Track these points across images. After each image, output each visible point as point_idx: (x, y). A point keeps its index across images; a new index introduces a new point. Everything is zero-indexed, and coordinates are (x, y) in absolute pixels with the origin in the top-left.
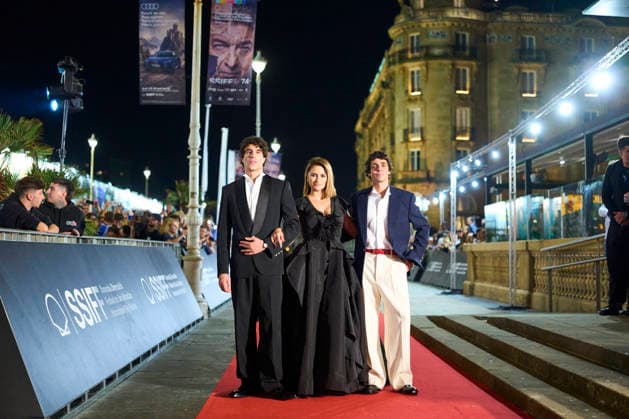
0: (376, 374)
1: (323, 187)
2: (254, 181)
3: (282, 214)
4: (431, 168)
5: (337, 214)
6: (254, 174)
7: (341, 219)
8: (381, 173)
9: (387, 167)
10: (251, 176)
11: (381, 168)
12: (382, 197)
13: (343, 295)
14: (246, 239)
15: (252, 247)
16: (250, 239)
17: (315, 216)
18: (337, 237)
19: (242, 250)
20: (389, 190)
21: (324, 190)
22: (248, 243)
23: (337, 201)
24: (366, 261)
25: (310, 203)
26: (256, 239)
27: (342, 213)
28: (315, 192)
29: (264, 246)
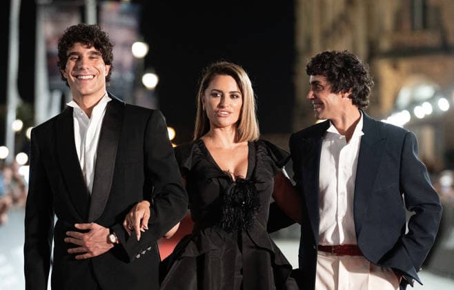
12: (348, 140)
14: (77, 225)
15: (88, 244)
16: (84, 226)
17: (215, 181)
18: (260, 222)
19: (70, 251)
20: (360, 125)
21: (237, 124)
22: (81, 234)
23: (262, 148)
24: (319, 268)
25: (205, 153)
26: (96, 226)
27: (271, 174)
28: (218, 130)
29: (109, 241)
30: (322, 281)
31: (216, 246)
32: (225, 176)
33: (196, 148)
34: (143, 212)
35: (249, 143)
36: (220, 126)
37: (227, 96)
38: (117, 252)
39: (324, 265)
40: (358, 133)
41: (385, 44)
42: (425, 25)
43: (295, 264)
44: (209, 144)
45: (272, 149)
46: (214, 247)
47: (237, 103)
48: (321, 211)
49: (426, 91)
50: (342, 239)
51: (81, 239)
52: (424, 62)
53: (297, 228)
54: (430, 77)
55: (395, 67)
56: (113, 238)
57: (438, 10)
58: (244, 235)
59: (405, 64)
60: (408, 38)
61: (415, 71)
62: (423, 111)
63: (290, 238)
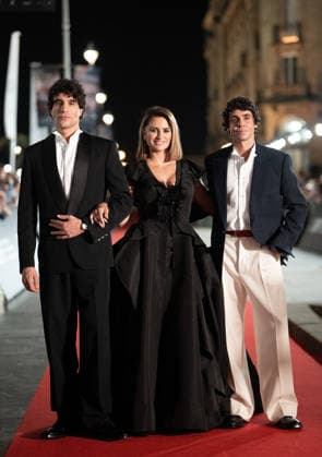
0: (241, 400)
1: (166, 145)
2: (68, 139)
3: (108, 185)
4: (313, 80)
5: (185, 185)
6: (68, 132)
7: (191, 191)
8: (243, 128)
9: (251, 120)
10: (63, 134)
11: (243, 122)
12: (246, 159)
13: (194, 296)
14: (59, 216)
15: (67, 229)
16: (64, 217)
17: (154, 188)
18: (185, 216)
19: (52, 233)
20: (254, 149)
21: (168, 150)
22: (61, 223)
23: (186, 165)
24: (226, 247)
25: (147, 169)
26: (72, 217)
27: (191, 182)
28: (155, 154)
29: (81, 228)
30: (229, 255)
31: (153, 232)
33: (141, 166)
34: (104, 209)
35: (177, 162)
36: (156, 151)
37: (162, 131)
38: (86, 236)
39: (230, 243)
40: (253, 155)
41: (268, 94)
43: (208, 243)
44: (150, 163)
45: (192, 165)
46: (152, 232)
47: (169, 135)
48: (228, 207)
49: (296, 125)
50: (242, 227)
51: (61, 225)
52: (295, 106)
53: (210, 219)
54: (300, 116)
55: (275, 109)
56: (84, 226)
57: (305, 71)
58: (173, 224)
59: (282, 108)
60: (284, 91)
61: (289, 112)
62: (293, 140)
63: (205, 226)
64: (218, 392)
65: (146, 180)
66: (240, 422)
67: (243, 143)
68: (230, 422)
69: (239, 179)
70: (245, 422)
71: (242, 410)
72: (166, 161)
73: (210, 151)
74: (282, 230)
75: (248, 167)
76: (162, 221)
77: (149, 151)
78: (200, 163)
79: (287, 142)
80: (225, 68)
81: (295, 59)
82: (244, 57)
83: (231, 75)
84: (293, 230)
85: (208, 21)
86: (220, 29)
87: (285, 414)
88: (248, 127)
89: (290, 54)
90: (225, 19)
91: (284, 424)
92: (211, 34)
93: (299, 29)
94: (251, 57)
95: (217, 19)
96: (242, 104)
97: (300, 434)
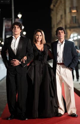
10: (15, 37)
14: (13, 60)
15: (15, 63)
16: (15, 60)
19: (12, 64)
20: (64, 41)
21: (41, 41)
22: (14, 61)
23: (46, 45)
27: (48, 50)
28: (38, 42)
29: (19, 63)
30: (57, 70)
32: (39, 51)
34: (25, 58)
35: (44, 44)
36: (38, 41)
39: (58, 66)
40: (64, 42)
41: (68, 26)
42: (76, 22)
44: (36, 45)
47: (41, 37)
48: (57, 57)
49: (76, 35)
50: (61, 62)
51: (14, 62)
52: (75, 29)
53: (52, 60)
54: (77, 32)
55: (70, 30)
56: (20, 63)
57: (78, 20)
58: (43, 62)
59: (72, 30)
60: (73, 25)
61: (74, 31)
62: (75, 38)
64: (55, 107)
65: (35, 49)
66: (61, 115)
67: (61, 40)
68: (58, 115)
69: (60, 49)
70: (62, 115)
71: (61, 112)
72: (40, 44)
73: (52, 42)
74: (72, 63)
75: (63, 46)
76: (39, 61)
77: (36, 41)
78: (50, 45)
79: (73, 39)
80: (56, 19)
81: (75, 17)
82: (61, 16)
83: (58, 21)
84: (75, 63)
85: (52, 6)
86: (55, 9)
87: (73, 113)
88: (63, 35)
89: (74, 15)
90: (56, 6)
91: (73, 115)
92: (52, 10)
93: (77, 8)
94: (63, 16)
95: (54, 6)
96: (61, 29)
97: (77, 118)
